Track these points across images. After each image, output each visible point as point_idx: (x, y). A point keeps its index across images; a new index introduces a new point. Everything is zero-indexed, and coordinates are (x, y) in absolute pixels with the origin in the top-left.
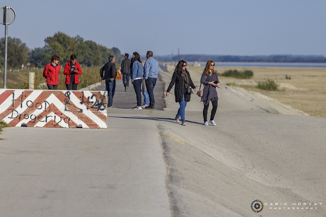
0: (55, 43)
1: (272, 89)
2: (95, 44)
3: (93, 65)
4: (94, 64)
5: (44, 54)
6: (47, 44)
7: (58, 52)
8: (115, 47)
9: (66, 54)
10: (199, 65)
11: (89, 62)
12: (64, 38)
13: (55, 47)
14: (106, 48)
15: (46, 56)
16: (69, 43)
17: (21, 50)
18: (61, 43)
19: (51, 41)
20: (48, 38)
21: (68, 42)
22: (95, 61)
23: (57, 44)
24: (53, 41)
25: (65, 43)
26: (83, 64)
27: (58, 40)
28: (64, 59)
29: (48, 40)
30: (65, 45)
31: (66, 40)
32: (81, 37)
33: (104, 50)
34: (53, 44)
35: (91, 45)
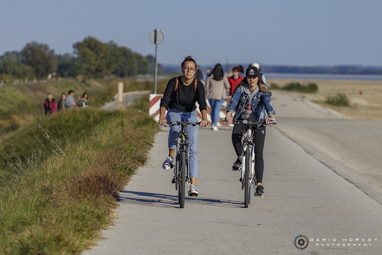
0: (85, 50)
1: (342, 104)
2: (129, 51)
6: (76, 51)
7: (89, 60)
9: (99, 63)
11: (122, 72)
12: (95, 44)
13: (85, 54)
15: (74, 64)
17: (50, 58)
18: (92, 49)
19: (80, 48)
20: (77, 43)
21: (100, 49)
22: (130, 71)
23: (88, 51)
24: (83, 47)
27: (89, 47)
28: (96, 68)
29: (77, 46)
30: (97, 51)
31: (98, 46)
35: (125, 51)
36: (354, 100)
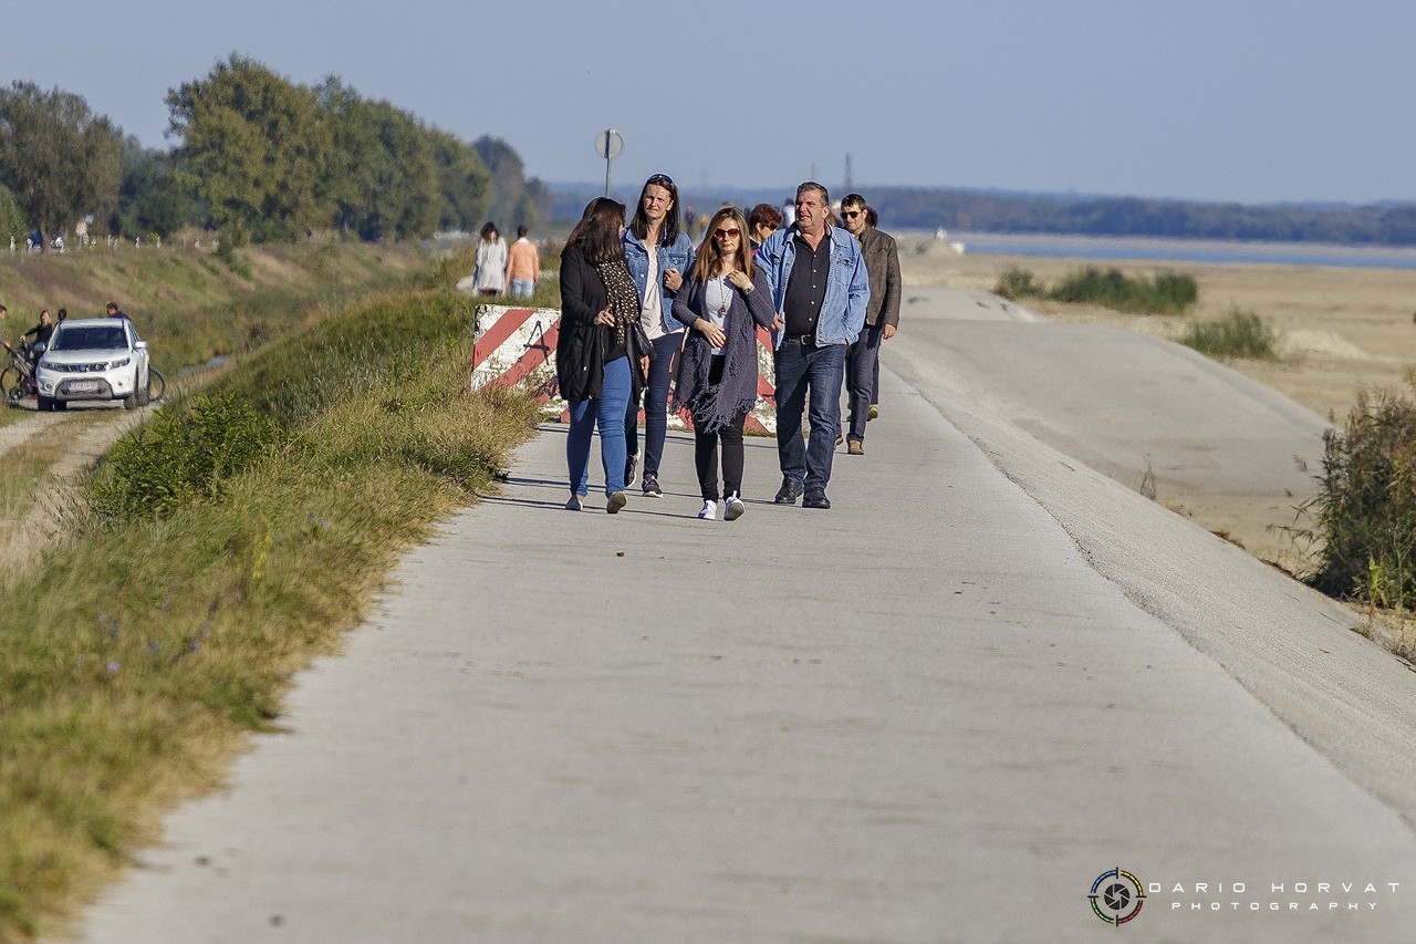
0: (220, 117)
1: (1246, 349)
3: (393, 234)
4: (400, 228)
5: (162, 170)
6: (182, 120)
7: (239, 162)
8: (494, 135)
9: (279, 177)
10: (959, 247)
11: (375, 216)
12: (266, 89)
13: (223, 135)
14: (455, 145)
15: (173, 180)
16: (291, 116)
17: (90, 152)
18: (251, 116)
19: (200, 107)
20: (185, 88)
21: (286, 112)
22: (407, 213)
23: (235, 121)
24: (213, 107)
25: (271, 115)
26: (346, 228)
27: (238, 102)
28: (267, 195)
29: (187, 100)
30: (274, 125)
31: (279, 99)
32: (344, 85)
33: (447, 152)
34: (214, 121)
35: (386, 125)
36: (1294, 338)
